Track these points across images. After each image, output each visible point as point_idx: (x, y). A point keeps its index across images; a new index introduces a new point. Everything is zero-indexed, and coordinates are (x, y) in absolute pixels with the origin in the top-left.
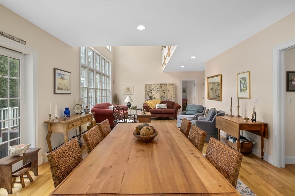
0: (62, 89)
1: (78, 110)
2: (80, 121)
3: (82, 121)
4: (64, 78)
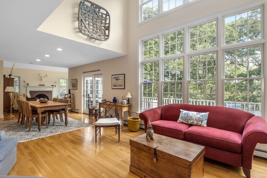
0: (117, 86)
4: (118, 79)
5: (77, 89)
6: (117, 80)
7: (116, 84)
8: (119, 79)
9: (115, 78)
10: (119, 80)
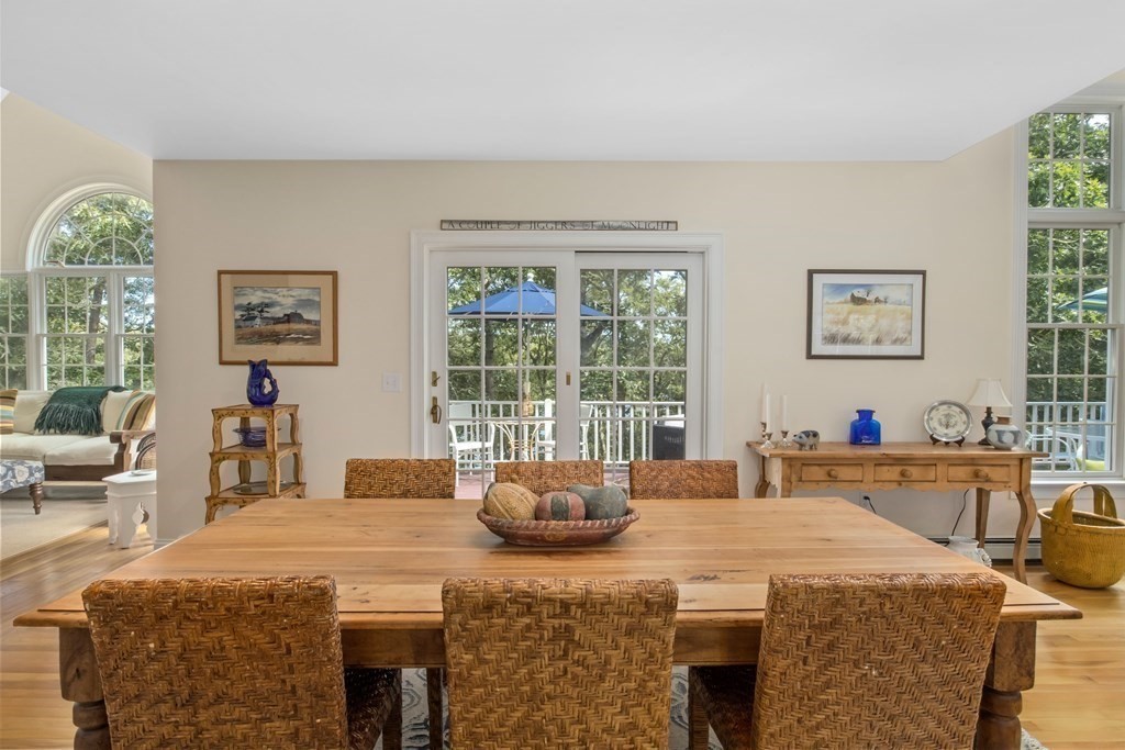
0: (858, 341)
1: (947, 426)
2: (899, 469)
3: (903, 474)
4: (871, 298)
5: (334, 363)
6: (856, 300)
7: (843, 330)
8: (877, 300)
9: (840, 288)
10: (878, 306)
